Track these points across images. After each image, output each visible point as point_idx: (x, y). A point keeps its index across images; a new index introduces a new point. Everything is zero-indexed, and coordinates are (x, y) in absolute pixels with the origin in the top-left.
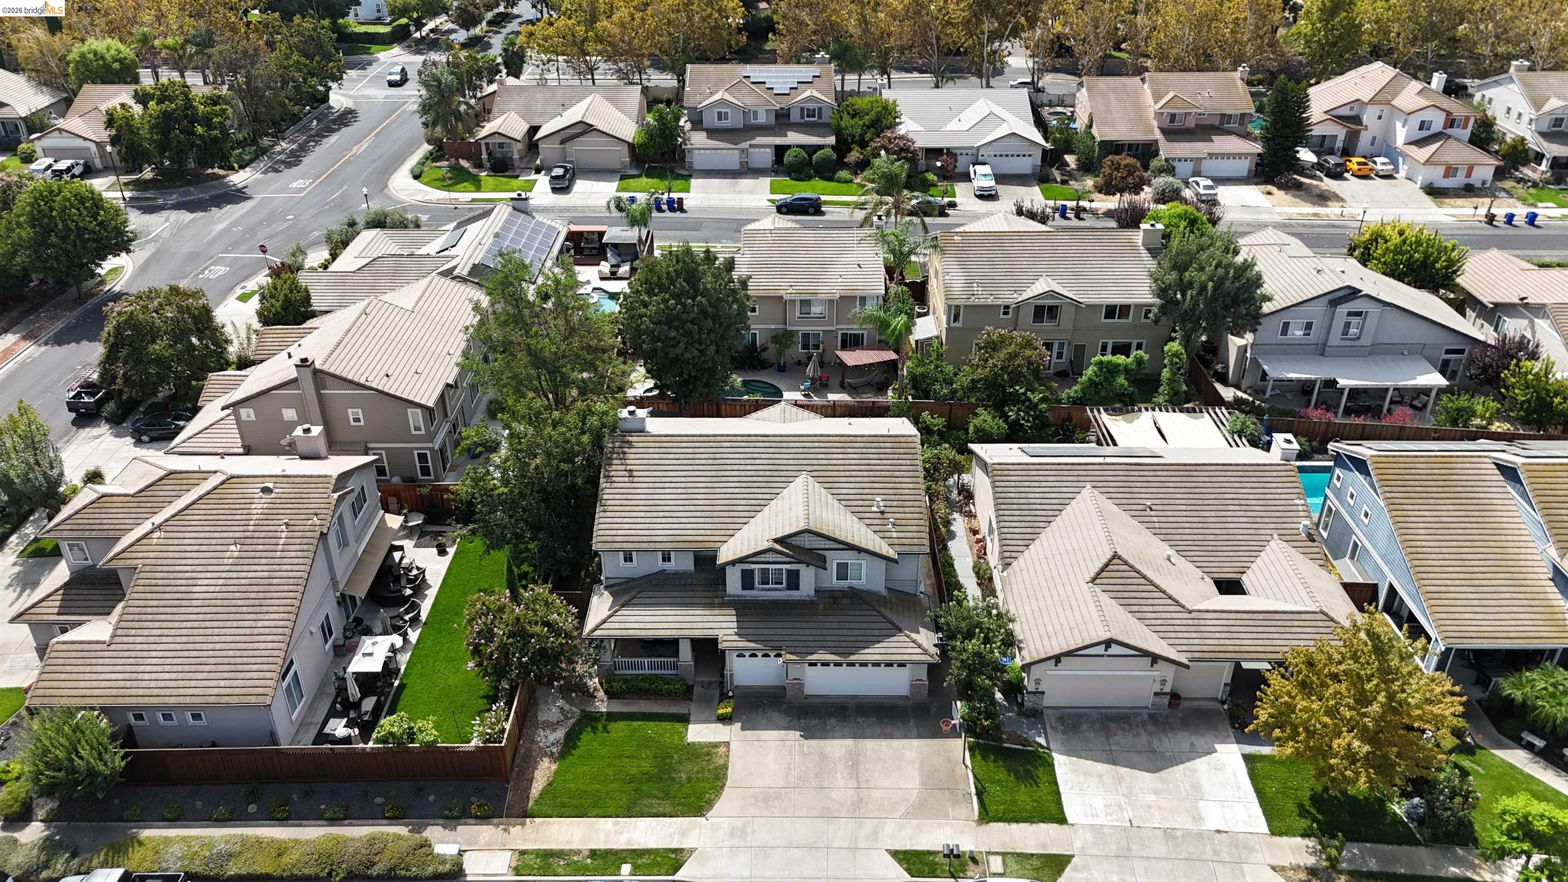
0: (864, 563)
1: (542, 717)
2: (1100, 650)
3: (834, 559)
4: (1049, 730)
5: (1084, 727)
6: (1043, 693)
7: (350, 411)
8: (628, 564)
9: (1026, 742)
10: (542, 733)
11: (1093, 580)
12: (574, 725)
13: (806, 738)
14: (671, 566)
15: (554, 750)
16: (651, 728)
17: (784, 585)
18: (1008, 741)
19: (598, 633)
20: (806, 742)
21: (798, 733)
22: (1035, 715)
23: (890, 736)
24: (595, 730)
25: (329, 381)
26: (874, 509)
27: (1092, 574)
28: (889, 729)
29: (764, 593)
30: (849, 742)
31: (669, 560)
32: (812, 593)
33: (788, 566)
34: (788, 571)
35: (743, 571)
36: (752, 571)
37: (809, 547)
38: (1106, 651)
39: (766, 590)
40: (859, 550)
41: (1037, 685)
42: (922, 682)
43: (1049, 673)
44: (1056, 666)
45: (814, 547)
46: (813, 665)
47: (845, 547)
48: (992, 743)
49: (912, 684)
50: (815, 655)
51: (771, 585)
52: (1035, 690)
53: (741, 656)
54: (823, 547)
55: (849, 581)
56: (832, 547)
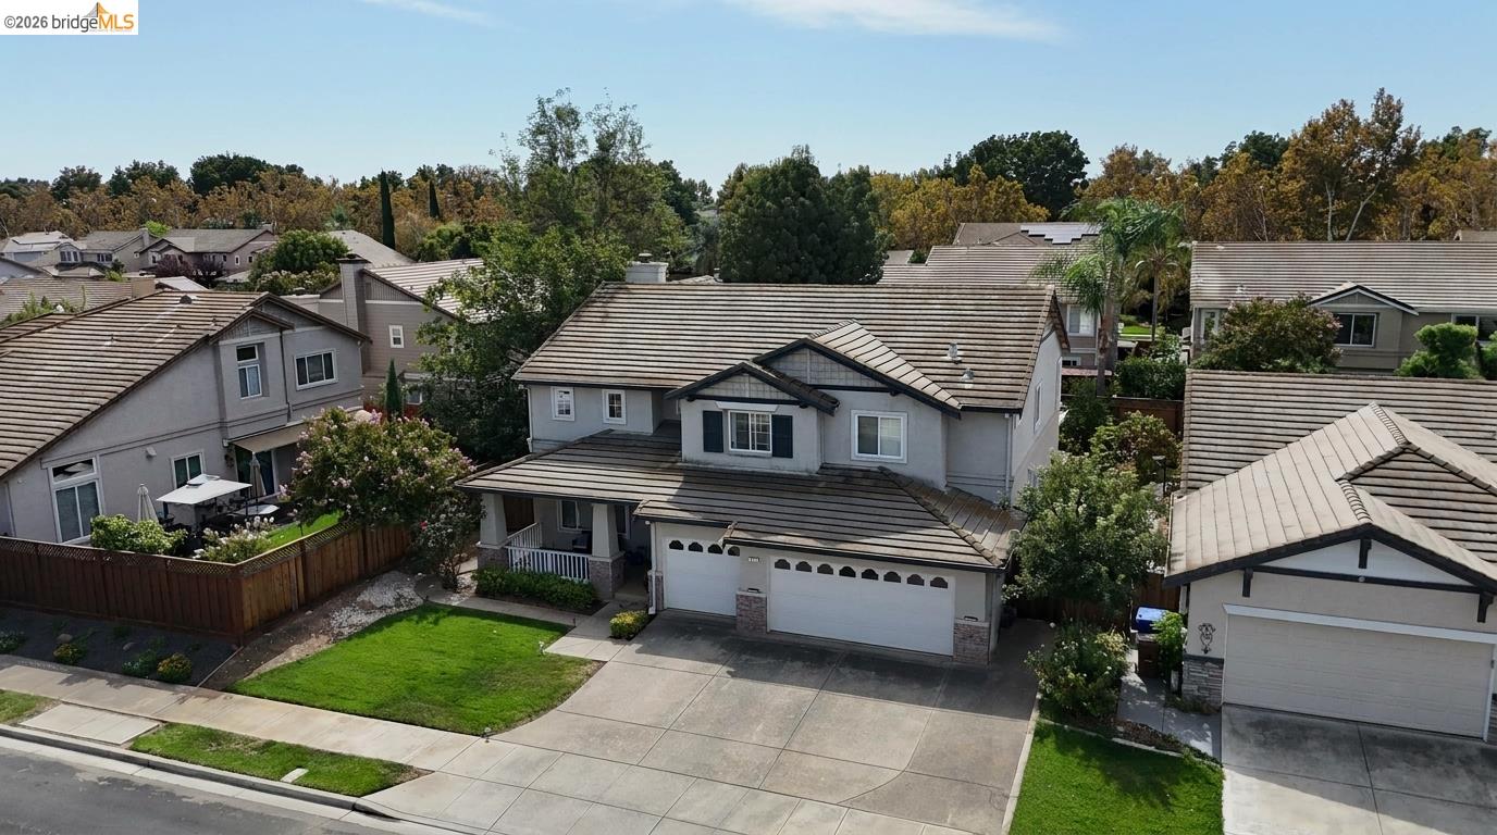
1: (365, 597)
3: (856, 406)
4: (1225, 734)
5: (1312, 744)
6: (1220, 662)
7: (391, 328)
8: (565, 417)
9: (1170, 742)
10: (348, 612)
11: (1353, 478)
12: (400, 613)
13: (733, 675)
14: (621, 424)
15: (346, 632)
16: (500, 631)
17: (771, 452)
18: (1126, 736)
20: (732, 680)
21: (725, 669)
22: (1205, 710)
24: (422, 620)
25: (376, 288)
26: (948, 358)
27: (1352, 467)
29: (740, 460)
30: (807, 693)
31: (619, 416)
32: (814, 467)
33: (772, 408)
34: (775, 418)
35: (706, 414)
36: (719, 415)
37: (814, 382)
38: (1363, 564)
39: (742, 456)
40: (894, 388)
41: (1206, 642)
42: (974, 623)
43: (1230, 610)
44: (1246, 593)
45: (822, 382)
46: (782, 565)
47: (879, 385)
48: (1090, 733)
49: (956, 625)
50: (780, 537)
51: (750, 450)
52: (1202, 654)
53: (676, 545)
54: (836, 383)
55: (879, 456)
56: (852, 383)
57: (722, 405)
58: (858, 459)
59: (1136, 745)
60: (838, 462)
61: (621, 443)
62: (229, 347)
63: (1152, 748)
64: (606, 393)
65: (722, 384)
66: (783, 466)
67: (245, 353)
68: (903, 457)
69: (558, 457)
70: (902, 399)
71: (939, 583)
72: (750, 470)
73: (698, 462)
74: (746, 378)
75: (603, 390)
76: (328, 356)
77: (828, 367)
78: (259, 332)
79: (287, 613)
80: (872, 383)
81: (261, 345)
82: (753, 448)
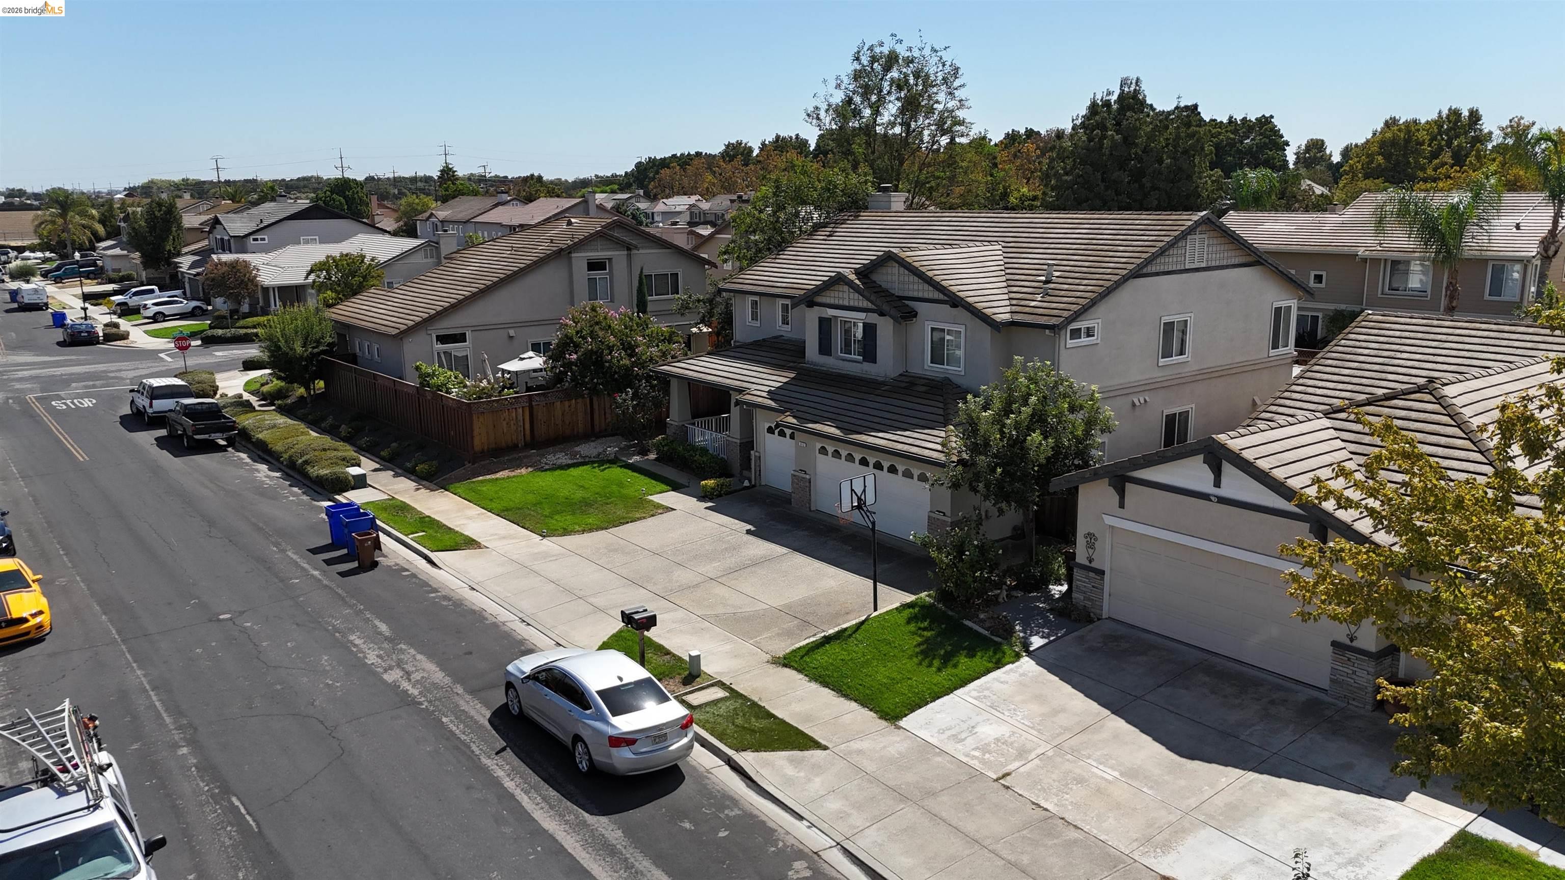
0: (962, 330)
1: (576, 449)
2: (1200, 480)
3: (928, 317)
4: (1074, 639)
5: (1141, 659)
6: (1100, 573)
8: (754, 323)
9: (1009, 634)
12: (591, 461)
14: (788, 329)
17: (864, 357)
18: (979, 621)
19: (663, 367)
20: (743, 535)
21: (749, 528)
24: (599, 467)
26: (1043, 278)
30: (782, 550)
31: (787, 323)
32: (891, 373)
33: (862, 315)
34: (866, 325)
35: (820, 319)
36: (829, 321)
37: (901, 294)
38: (1217, 484)
40: (954, 301)
41: (1091, 551)
42: (941, 517)
43: (1108, 520)
45: (906, 294)
46: (823, 451)
47: (941, 297)
48: (953, 614)
49: (929, 517)
51: (853, 355)
52: (1087, 563)
53: (770, 430)
54: (915, 294)
55: (945, 367)
56: (926, 296)
57: (831, 312)
58: (928, 367)
59: (978, 628)
60: (915, 370)
61: (778, 345)
62: (580, 259)
63: (987, 633)
64: (782, 301)
65: (828, 293)
66: (871, 370)
67: (594, 266)
68: (962, 369)
69: (732, 354)
70: (959, 312)
71: (923, 478)
73: (815, 364)
74: (846, 287)
75: (778, 299)
76: (675, 276)
77: (909, 280)
78: (609, 249)
79: (514, 448)
80: (937, 295)
81: (610, 260)
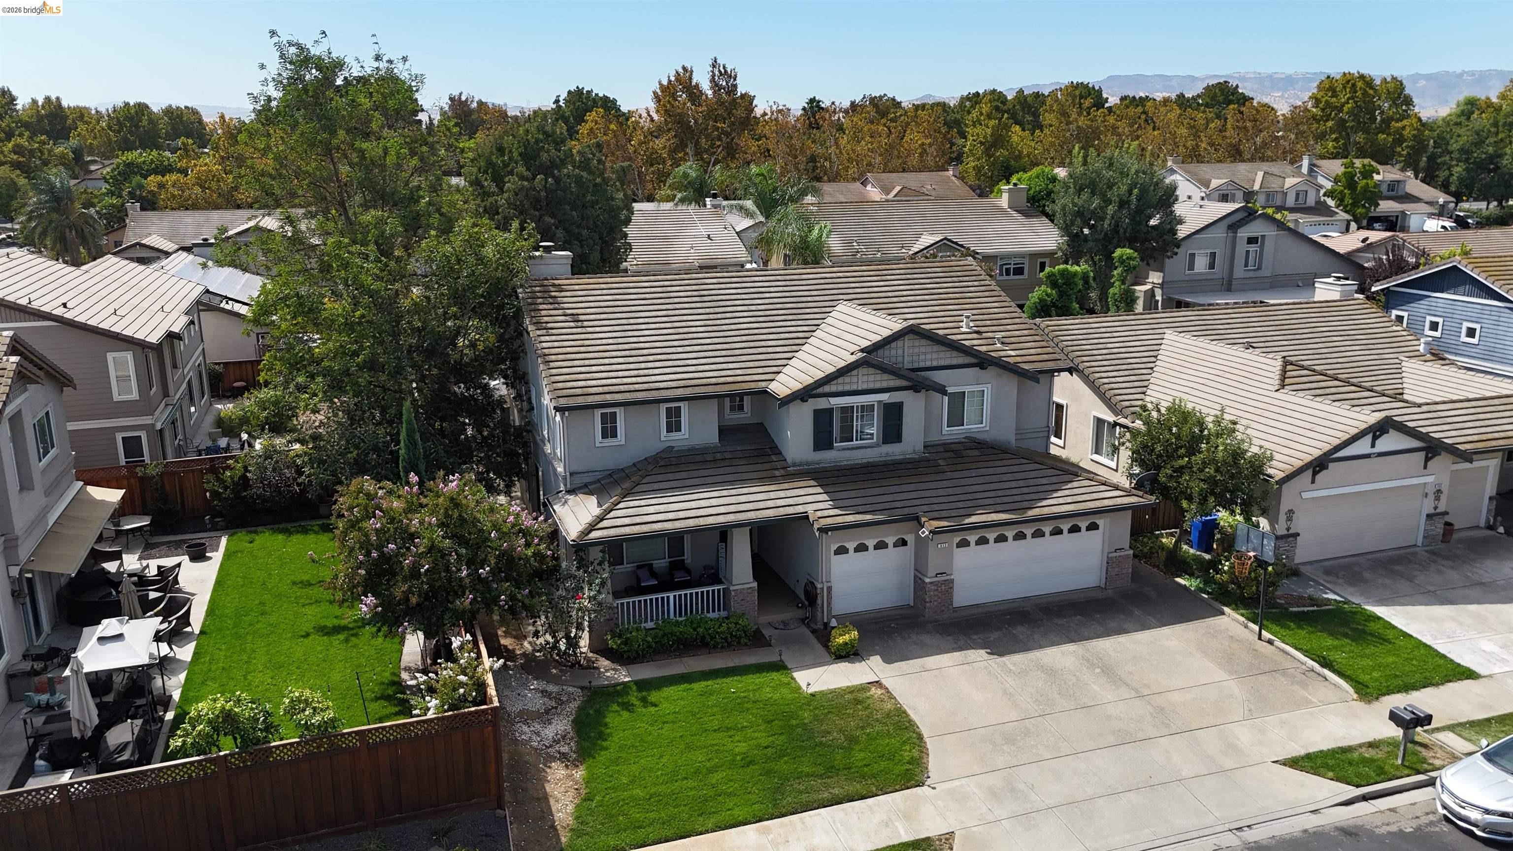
0: (987, 389)
2: (1363, 447)
4: (1328, 585)
6: (1297, 536)
8: (610, 442)
9: (1313, 601)
10: (525, 728)
11: (1283, 388)
12: (580, 709)
13: (1001, 654)
14: (683, 437)
15: (565, 749)
16: (733, 685)
17: (876, 441)
18: (1291, 605)
19: (595, 534)
23: (1121, 631)
24: (627, 706)
26: (965, 329)
27: (1276, 384)
28: (1112, 624)
29: (847, 454)
31: (678, 427)
32: (920, 447)
33: (885, 397)
34: (885, 407)
35: (817, 413)
36: (830, 411)
38: (1373, 446)
39: (848, 449)
40: (983, 362)
41: (1289, 523)
43: (1305, 495)
44: (1313, 482)
45: (919, 365)
46: (964, 544)
47: (970, 360)
48: (1274, 610)
49: (1109, 558)
50: (974, 517)
51: (855, 442)
52: (1286, 532)
53: (842, 551)
54: (928, 364)
55: (965, 427)
56: (942, 363)
57: (834, 401)
58: (949, 433)
59: (1306, 609)
60: (934, 438)
61: (699, 458)
63: (1315, 608)
64: (658, 408)
65: (840, 380)
66: (894, 451)
68: (985, 425)
70: (991, 371)
71: (1093, 527)
72: (866, 461)
73: (807, 464)
74: (863, 371)
75: (662, 404)
77: (929, 349)
80: (964, 360)
82: (857, 440)
